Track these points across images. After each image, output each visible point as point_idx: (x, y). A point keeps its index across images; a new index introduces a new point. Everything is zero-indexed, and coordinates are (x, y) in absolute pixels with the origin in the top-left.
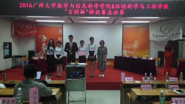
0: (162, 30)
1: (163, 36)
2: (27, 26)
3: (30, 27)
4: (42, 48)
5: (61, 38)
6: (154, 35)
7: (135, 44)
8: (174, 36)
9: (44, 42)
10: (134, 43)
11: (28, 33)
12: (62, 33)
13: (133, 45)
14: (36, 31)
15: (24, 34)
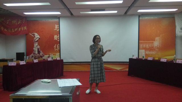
2: (14, 22)
3: (17, 22)
4: (34, 49)
5: (58, 36)
7: (156, 42)
9: (36, 42)
10: (155, 40)
11: (16, 30)
12: (59, 30)
13: (153, 43)
14: (25, 28)
15: (10, 31)
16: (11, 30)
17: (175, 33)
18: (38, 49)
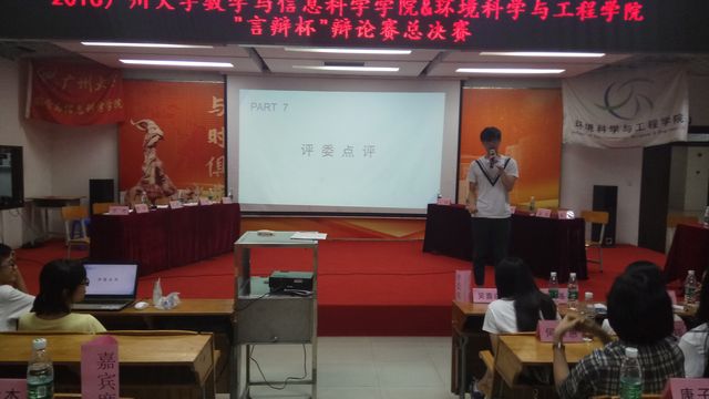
0: (612, 104)
1: (615, 129)
2: (84, 83)
3: (94, 86)
4: (144, 169)
5: (219, 130)
6: (578, 124)
8: (655, 126)
9: (151, 147)
11: (88, 109)
12: (222, 113)
14: (118, 103)
15: (71, 112)
16: (75, 109)
17: (561, 135)
18: (157, 170)
